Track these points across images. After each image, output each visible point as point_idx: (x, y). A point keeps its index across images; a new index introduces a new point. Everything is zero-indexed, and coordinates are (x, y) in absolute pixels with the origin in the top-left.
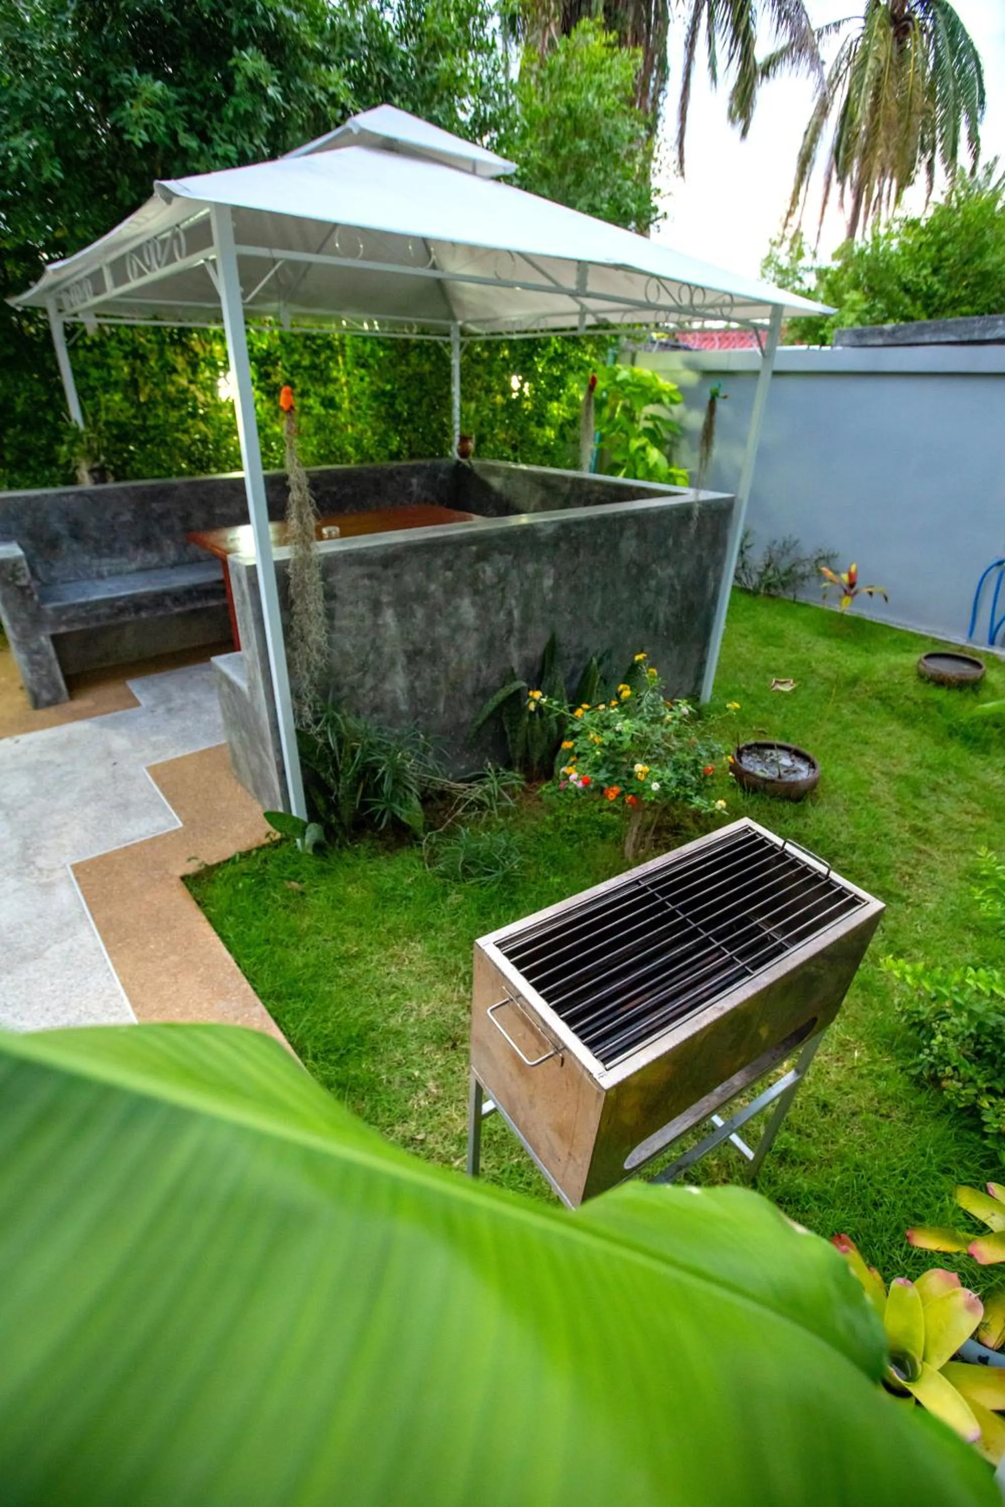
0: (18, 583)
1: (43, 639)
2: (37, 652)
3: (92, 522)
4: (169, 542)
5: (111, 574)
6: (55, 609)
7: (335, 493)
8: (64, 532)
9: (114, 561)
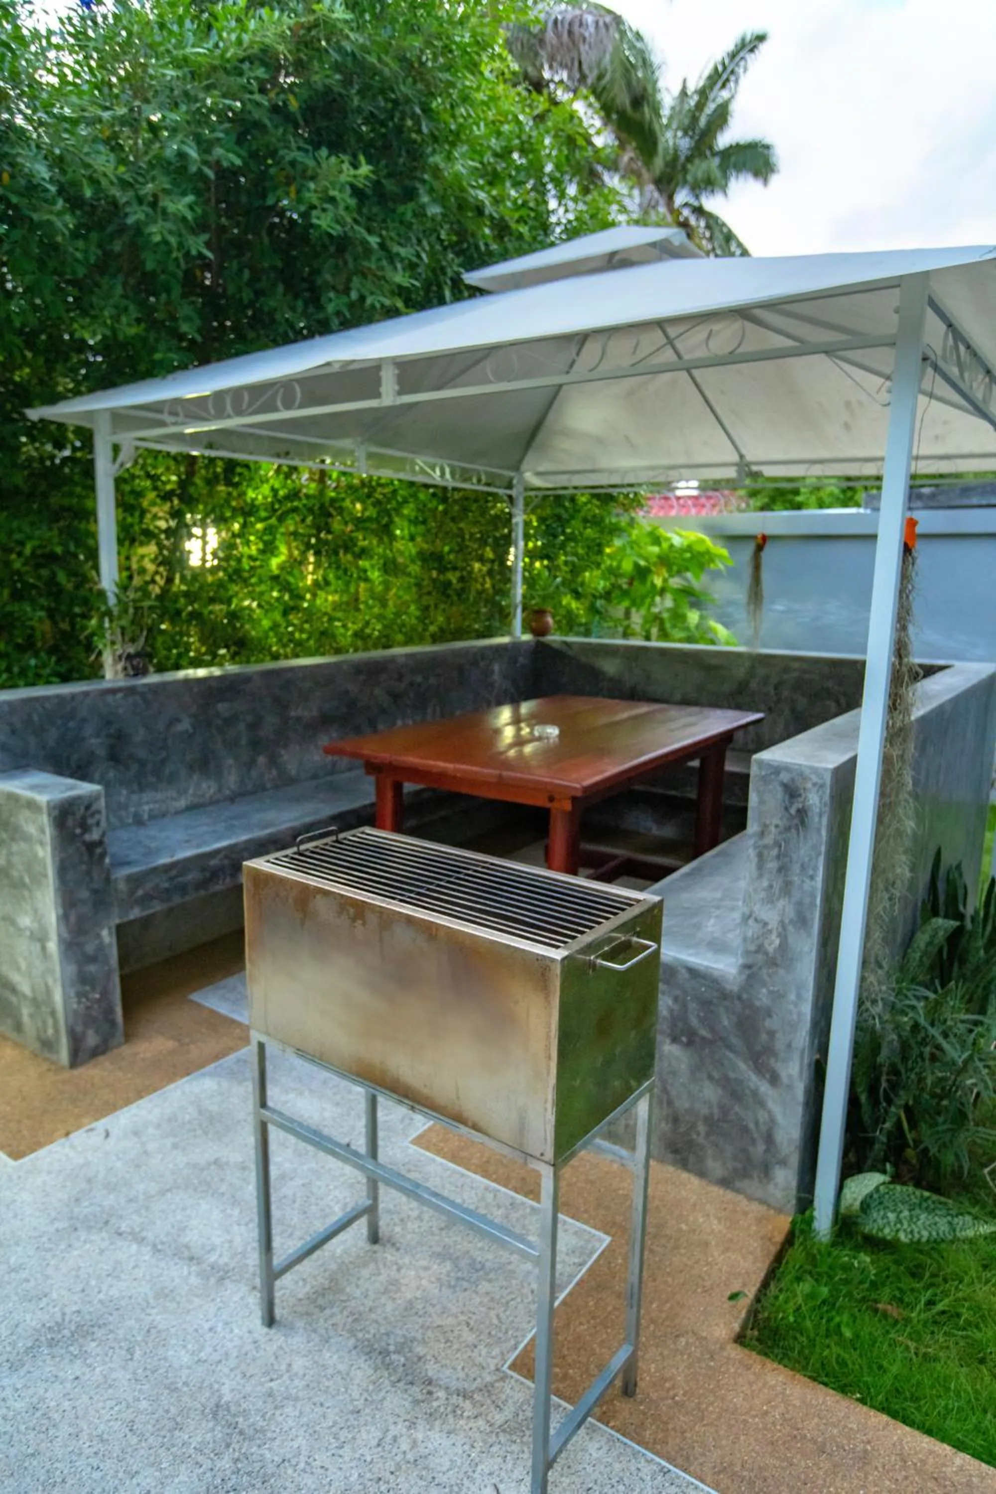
0: (87, 837)
1: (105, 933)
2: (93, 959)
3: (140, 735)
4: (230, 761)
5: (153, 817)
6: (129, 879)
7: (419, 685)
8: (101, 752)
9: (159, 796)
